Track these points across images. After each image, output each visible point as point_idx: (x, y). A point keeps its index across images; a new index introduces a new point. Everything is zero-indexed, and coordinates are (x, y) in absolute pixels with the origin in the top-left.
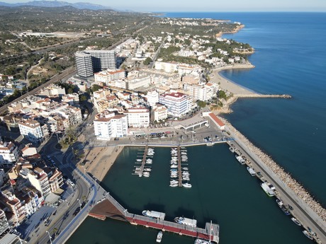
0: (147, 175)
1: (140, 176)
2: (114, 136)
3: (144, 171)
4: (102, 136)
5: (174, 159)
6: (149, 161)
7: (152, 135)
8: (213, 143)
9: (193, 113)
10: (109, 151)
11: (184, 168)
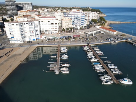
0: (65, 71)
1: (57, 73)
2: (27, 39)
3: (61, 68)
4: (15, 38)
5: (90, 54)
6: (65, 57)
7: (62, 38)
8: (117, 42)
9: (89, 27)
10: (21, 50)
11: (106, 61)
